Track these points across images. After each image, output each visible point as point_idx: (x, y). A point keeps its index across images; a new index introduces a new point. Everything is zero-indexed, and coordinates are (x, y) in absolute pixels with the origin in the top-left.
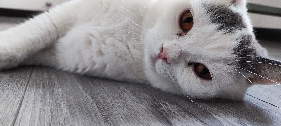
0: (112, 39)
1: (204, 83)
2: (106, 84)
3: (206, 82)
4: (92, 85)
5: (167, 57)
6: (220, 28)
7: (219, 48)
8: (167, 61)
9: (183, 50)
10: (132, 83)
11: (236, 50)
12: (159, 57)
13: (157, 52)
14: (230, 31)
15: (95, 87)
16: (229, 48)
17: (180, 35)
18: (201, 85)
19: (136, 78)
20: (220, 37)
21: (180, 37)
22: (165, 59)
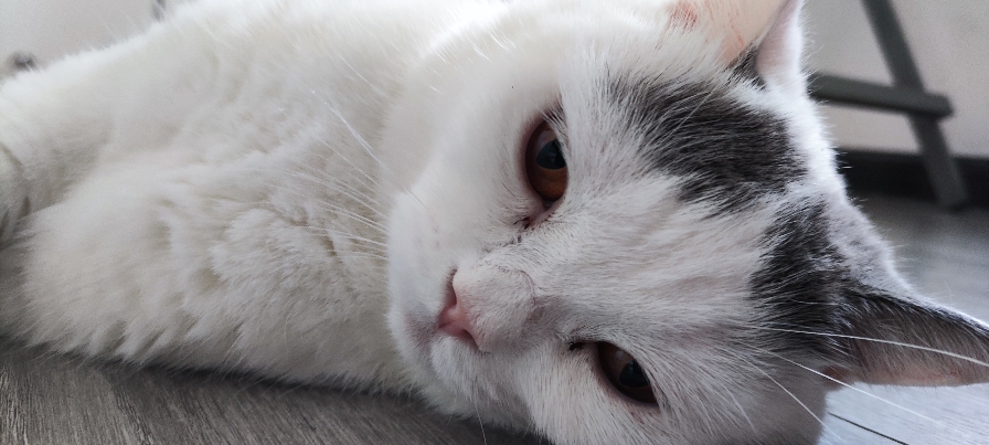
0: (256, 216)
1: (644, 419)
2: (249, 406)
3: (648, 418)
4: (182, 419)
5: (475, 332)
6: (691, 193)
7: (690, 284)
8: (474, 345)
9: (540, 293)
10: (365, 392)
11: (760, 283)
12: (443, 324)
13: (434, 305)
14: (732, 206)
15: (200, 426)
16: (733, 279)
17: (527, 222)
18: (632, 432)
19: (377, 374)
20: (692, 234)
21: (524, 235)
22: (466, 336)
